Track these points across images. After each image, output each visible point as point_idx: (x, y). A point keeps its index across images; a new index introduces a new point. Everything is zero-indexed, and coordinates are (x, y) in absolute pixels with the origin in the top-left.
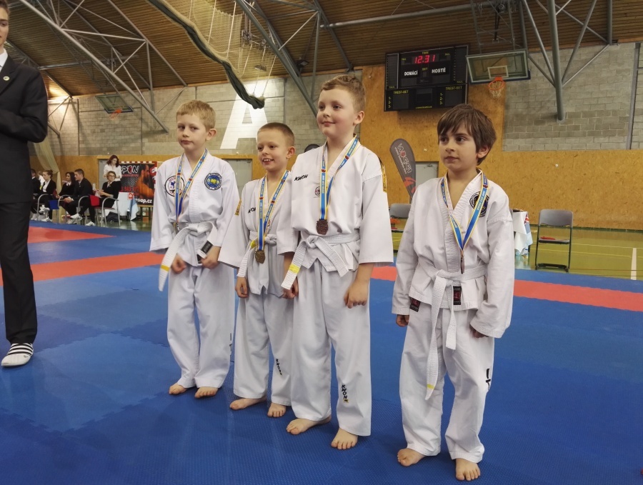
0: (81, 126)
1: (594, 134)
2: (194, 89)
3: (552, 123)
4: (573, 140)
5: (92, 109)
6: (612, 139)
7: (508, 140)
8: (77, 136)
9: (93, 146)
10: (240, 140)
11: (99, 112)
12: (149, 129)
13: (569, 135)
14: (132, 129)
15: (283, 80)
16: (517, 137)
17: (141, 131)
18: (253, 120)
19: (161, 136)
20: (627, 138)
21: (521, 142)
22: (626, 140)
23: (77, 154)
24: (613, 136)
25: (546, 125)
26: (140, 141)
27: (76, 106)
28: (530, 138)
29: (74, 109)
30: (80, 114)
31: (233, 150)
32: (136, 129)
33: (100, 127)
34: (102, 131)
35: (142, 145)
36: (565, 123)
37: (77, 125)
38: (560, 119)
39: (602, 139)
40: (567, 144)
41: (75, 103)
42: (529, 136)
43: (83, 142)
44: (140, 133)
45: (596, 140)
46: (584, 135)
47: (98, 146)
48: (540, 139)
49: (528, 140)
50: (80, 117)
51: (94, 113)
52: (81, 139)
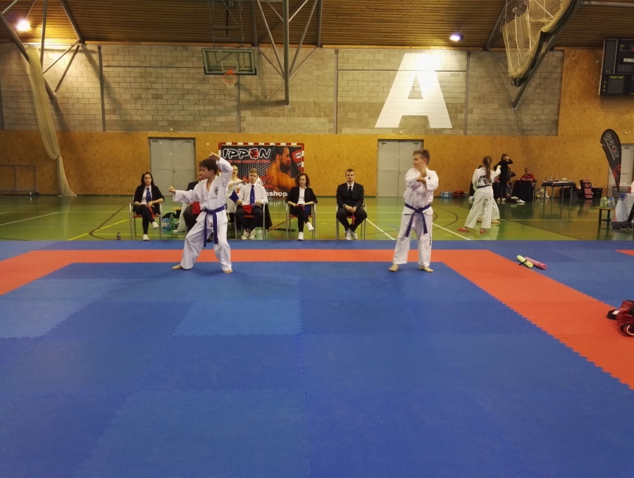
0: (108, 87)
2: (333, 51)
5: (132, 63)
8: (99, 101)
9: (137, 118)
10: (404, 117)
11: (148, 70)
12: (253, 99)
14: (218, 97)
15: (466, 53)
17: (238, 100)
18: (423, 95)
19: (275, 110)
23: (100, 129)
26: (235, 114)
27: (95, 57)
29: (91, 60)
30: (104, 69)
31: (394, 129)
32: (227, 97)
33: (152, 92)
34: (157, 97)
35: (240, 119)
37: (98, 85)
41: (94, 52)
43: (113, 112)
44: (235, 103)
47: (149, 118)
50: (105, 74)
51: (137, 70)
52: (107, 107)
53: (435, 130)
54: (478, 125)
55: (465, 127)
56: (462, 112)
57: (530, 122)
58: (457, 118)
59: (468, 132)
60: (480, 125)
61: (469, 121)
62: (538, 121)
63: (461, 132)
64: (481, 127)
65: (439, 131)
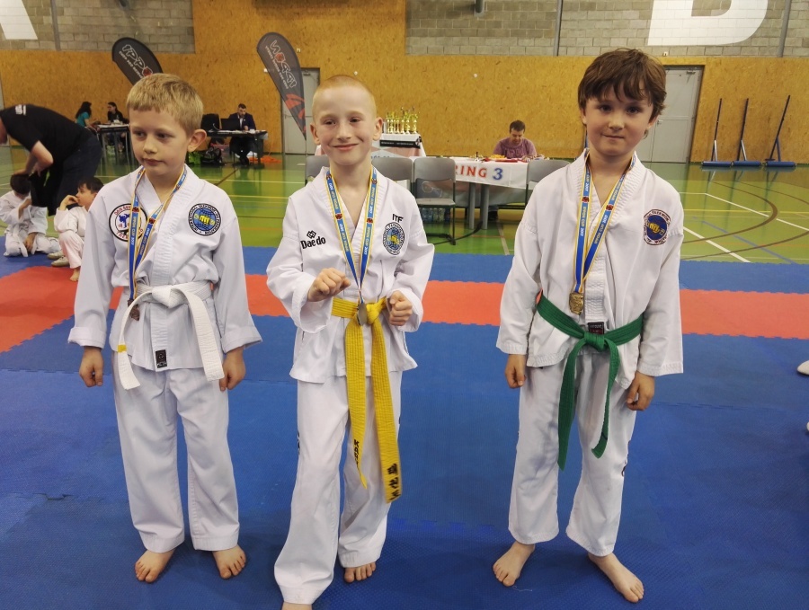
1: (518, 34)
3: (469, 17)
4: (493, 41)
6: (538, 41)
7: (413, 39)
13: (489, 34)
16: (424, 35)
20: (554, 41)
21: (429, 42)
22: (552, 44)
24: (540, 37)
25: (461, 18)
28: (441, 36)
36: (484, 17)
38: (479, 11)
39: (527, 41)
40: (487, 46)
42: (440, 34)
45: (520, 41)
46: (507, 35)
48: (455, 38)
49: (438, 39)
53: (14, 42)
54: (74, 35)
55: (56, 38)
56: (47, 14)
57: (152, 31)
58: (41, 23)
59: (63, 46)
60: (78, 34)
61: (61, 29)
62: (164, 30)
63: (52, 46)
64: (80, 38)
65: (19, 44)
